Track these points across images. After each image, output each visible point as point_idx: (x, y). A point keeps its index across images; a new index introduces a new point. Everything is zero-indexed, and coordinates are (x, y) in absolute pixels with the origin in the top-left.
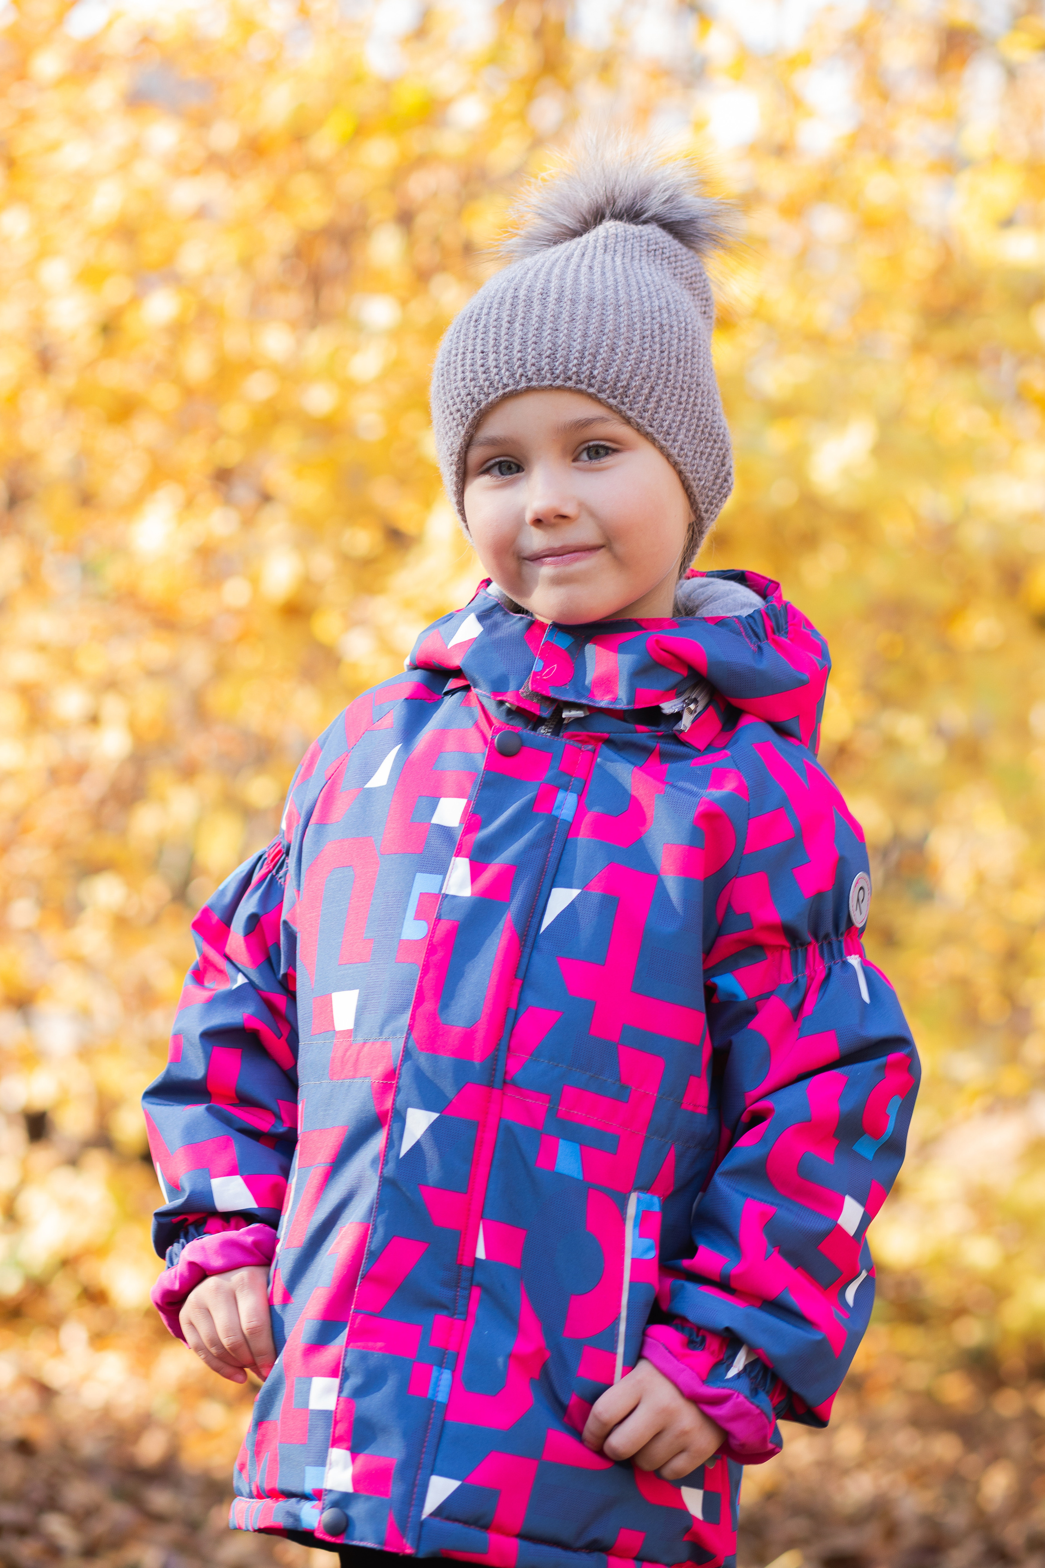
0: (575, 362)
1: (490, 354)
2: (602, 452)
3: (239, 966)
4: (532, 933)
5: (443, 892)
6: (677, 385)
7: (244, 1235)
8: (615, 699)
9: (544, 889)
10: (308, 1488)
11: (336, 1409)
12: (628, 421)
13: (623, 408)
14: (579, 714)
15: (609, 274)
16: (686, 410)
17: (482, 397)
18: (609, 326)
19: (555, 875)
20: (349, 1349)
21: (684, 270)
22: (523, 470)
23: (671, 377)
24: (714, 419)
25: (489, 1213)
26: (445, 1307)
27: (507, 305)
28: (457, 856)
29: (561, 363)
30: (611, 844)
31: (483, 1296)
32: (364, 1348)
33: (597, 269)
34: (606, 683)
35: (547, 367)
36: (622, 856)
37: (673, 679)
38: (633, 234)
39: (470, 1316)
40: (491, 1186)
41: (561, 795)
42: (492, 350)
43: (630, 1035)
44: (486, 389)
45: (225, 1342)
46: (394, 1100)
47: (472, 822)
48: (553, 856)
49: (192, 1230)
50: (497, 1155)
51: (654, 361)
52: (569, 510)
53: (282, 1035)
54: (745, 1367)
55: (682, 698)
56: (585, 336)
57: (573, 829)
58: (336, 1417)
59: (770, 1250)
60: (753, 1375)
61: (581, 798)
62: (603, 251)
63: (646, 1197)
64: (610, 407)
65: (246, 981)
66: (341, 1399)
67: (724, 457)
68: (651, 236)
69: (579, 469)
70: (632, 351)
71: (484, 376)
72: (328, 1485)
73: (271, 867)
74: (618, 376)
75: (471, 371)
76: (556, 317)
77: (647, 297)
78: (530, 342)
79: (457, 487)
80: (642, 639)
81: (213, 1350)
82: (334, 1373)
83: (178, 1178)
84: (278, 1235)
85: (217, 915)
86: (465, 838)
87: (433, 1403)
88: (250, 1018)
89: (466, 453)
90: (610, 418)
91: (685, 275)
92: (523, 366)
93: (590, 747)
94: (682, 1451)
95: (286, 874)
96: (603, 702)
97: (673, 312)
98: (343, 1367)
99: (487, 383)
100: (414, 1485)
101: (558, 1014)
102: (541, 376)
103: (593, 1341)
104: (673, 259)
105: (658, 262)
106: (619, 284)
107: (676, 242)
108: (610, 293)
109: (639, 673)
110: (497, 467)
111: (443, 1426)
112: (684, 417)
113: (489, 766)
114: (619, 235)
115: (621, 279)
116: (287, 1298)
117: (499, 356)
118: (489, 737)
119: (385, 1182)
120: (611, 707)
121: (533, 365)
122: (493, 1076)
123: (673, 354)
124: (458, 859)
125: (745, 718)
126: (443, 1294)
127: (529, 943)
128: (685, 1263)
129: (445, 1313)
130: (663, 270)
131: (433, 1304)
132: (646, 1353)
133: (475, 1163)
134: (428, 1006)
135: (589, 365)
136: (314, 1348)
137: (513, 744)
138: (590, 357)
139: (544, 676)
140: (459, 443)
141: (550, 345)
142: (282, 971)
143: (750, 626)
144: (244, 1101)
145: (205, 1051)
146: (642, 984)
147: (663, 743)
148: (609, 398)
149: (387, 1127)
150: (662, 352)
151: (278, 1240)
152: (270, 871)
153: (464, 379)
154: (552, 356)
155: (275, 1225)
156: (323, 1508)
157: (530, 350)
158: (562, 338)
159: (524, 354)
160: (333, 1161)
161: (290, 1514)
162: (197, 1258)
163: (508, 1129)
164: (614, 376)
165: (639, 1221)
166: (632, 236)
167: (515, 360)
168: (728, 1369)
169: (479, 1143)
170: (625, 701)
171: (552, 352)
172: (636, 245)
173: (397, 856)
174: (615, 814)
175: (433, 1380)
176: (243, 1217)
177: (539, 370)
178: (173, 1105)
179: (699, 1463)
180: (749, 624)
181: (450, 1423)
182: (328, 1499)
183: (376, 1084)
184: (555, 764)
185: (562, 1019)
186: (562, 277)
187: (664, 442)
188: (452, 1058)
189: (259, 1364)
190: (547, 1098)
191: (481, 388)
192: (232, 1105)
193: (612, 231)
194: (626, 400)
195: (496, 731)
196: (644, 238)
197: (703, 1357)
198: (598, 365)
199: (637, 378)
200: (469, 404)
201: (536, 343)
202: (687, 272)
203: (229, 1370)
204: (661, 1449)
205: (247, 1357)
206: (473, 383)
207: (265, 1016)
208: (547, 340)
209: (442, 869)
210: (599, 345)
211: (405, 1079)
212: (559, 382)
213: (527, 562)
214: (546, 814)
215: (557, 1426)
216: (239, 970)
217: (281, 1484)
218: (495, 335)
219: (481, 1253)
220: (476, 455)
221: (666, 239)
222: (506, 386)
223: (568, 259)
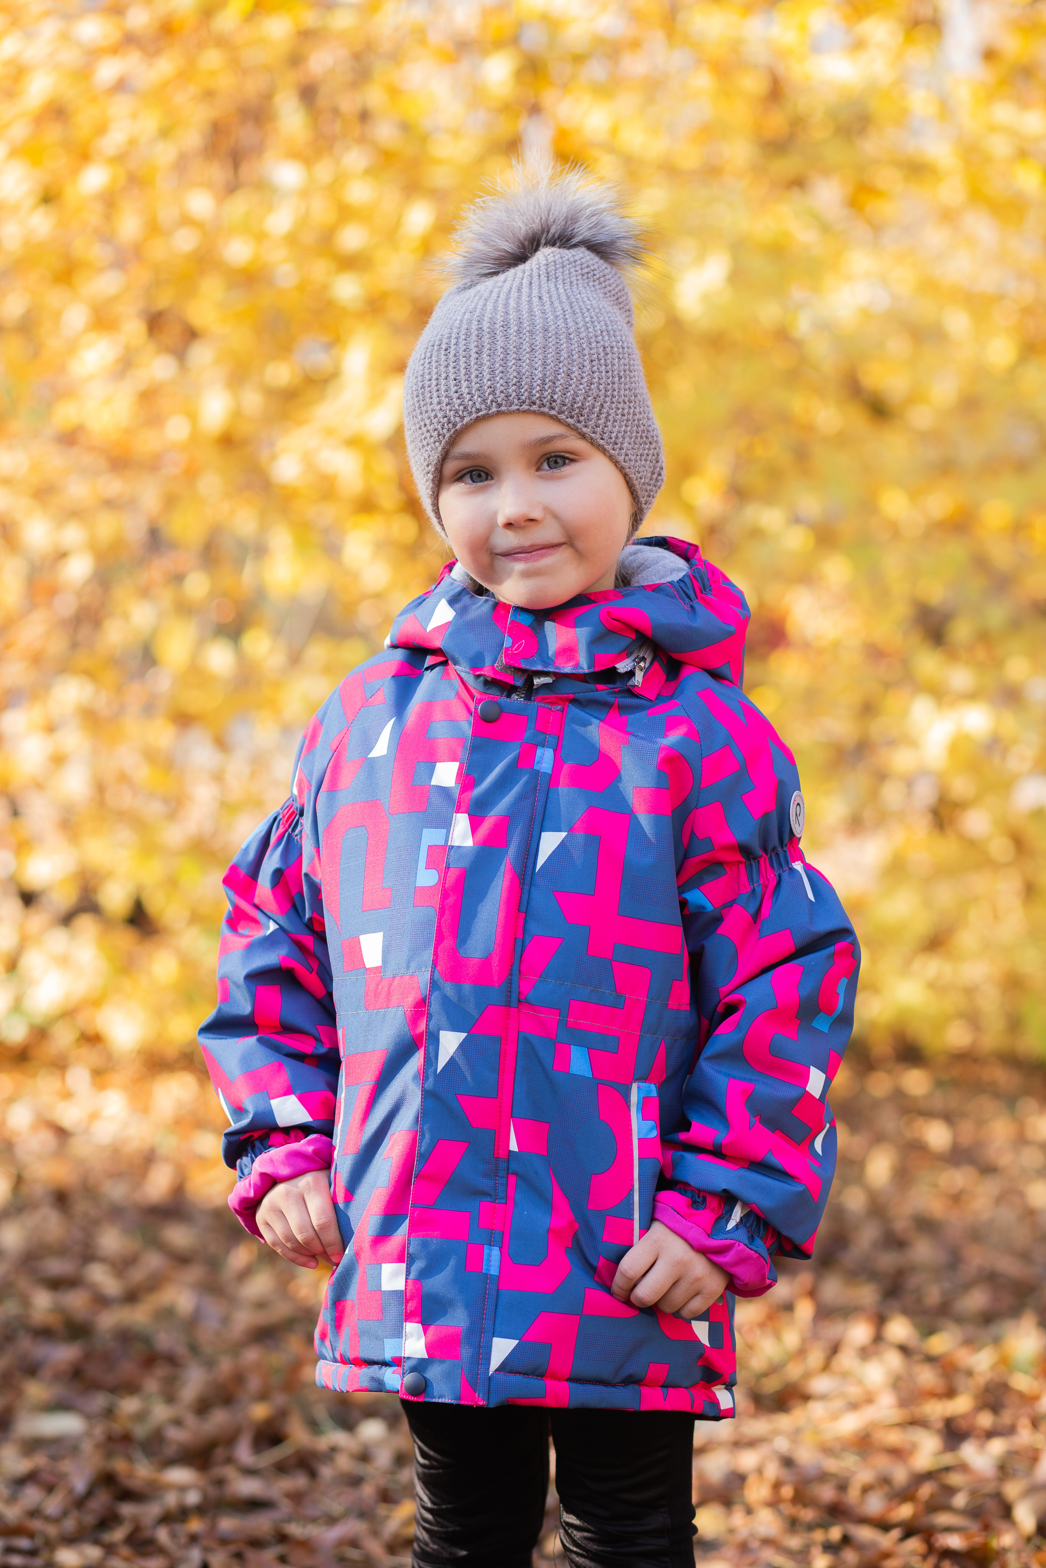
0: (538, 388)
1: (462, 382)
2: (559, 460)
3: (269, 914)
4: (529, 872)
5: (449, 844)
6: (621, 400)
7: (305, 1145)
8: (577, 665)
9: (535, 834)
10: (388, 1356)
11: (406, 1289)
12: (583, 436)
13: (579, 425)
14: (548, 680)
15: (556, 304)
16: (628, 420)
17: (457, 419)
18: (564, 354)
19: (543, 821)
20: (412, 1238)
21: (611, 288)
22: (492, 478)
23: (615, 393)
24: (649, 424)
25: (516, 1112)
26: (488, 1195)
27: (474, 337)
28: (458, 813)
29: (526, 390)
30: (589, 791)
31: (519, 1182)
32: (423, 1236)
33: (546, 298)
34: (568, 652)
35: (514, 394)
36: (598, 800)
37: (624, 642)
38: (568, 260)
39: (510, 1200)
40: (517, 1090)
41: (539, 751)
42: (464, 378)
43: (621, 952)
44: (460, 413)
45: (299, 1237)
46: (427, 1025)
47: (467, 781)
48: (539, 805)
49: (258, 1144)
50: (518, 1063)
51: (602, 381)
52: (536, 514)
53: (313, 970)
54: (741, 1219)
55: (633, 657)
56: (545, 364)
57: (554, 780)
58: (406, 1296)
59: (753, 1121)
60: (748, 1225)
61: (557, 752)
62: (546, 279)
63: (644, 1085)
64: (568, 425)
65: (277, 927)
66: (409, 1281)
67: (658, 455)
68: (583, 260)
69: (541, 477)
70: (584, 375)
71: (459, 401)
72: (407, 1353)
73: (287, 826)
74: (574, 399)
75: (446, 397)
76: (518, 348)
77: (590, 323)
78: (497, 372)
79: (433, 492)
80: (594, 612)
81: (289, 1245)
82: (400, 1259)
83: (242, 1103)
84: (334, 1144)
85: (244, 870)
86: (462, 796)
87: (487, 1276)
88: (285, 959)
89: (442, 465)
90: (568, 435)
91: (613, 292)
92: (493, 393)
93: (559, 707)
94: (697, 1294)
95: (301, 832)
96: (568, 669)
97: (612, 333)
98: (408, 1253)
99: (462, 408)
100: (480, 1347)
101: (560, 940)
102: (509, 401)
103: (613, 1212)
104: (602, 279)
105: (591, 284)
106: (566, 312)
107: (602, 262)
108: (560, 322)
109: (595, 641)
110: (469, 475)
111: (497, 1295)
112: (626, 426)
113: (477, 731)
114: (557, 261)
115: (567, 307)
116: (349, 1196)
117: (470, 383)
118: (472, 705)
119: (426, 1094)
120: (574, 672)
121: (502, 392)
122: (510, 997)
123: (616, 373)
124: (458, 815)
125: (686, 669)
126: (485, 1184)
127: (527, 881)
128: (682, 1136)
129: (488, 1199)
130: (595, 290)
131: (478, 1193)
132: (657, 1216)
133: (501, 1072)
134: (446, 944)
135: (550, 391)
136: (379, 1239)
137: (494, 712)
138: (550, 383)
139: (515, 650)
140: (436, 457)
141: (515, 374)
142: (307, 916)
143: (682, 589)
144: (288, 1029)
145: (250, 991)
146: (626, 908)
147: (620, 698)
148: (567, 418)
149: (423, 1048)
150: (607, 372)
151: (335, 1148)
152: (286, 831)
153: (439, 403)
154: (518, 384)
155: (330, 1134)
156: (404, 1373)
157: (498, 378)
158: (525, 368)
159: (493, 383)
160: (378, 1079)
161: (373, 1379)
162: (268, 1170)
163: (527, 1040)
164: (571, 398)
165: (641, 1106)
166: (568, 262)
167: (486, 388)
168: (727, 1222)
169: (503, 1055)
170: (585, 666)
171: (518, 380)
172: (572, 270)
173: (404, 815)
174: (588, 764)
175: (485, 1257)
176: (301, 1131)
177: (507, 396)
178: (226, 1039)
179: (711, 1302)
180: (681, 587)
181: (503, 1292)
182: (407, 1365)
183: (407, 1012)
184: (531, 724)
185: (563, 944)
186: (518, 310)
187: (613, 452)
188: (472, 986)
189: (329, 1253)
190: (557, 1012)
191: (457, 411)
192: (277, 1033)
193: (551, 259)
194: (582, 419)
195: (479, 702)
196: (577, 263)
197: (706, 1215)
198: (557, 390)
199: (589, 399)
200: (446, 425)
201: (502, 372)
202: (614, 289)
203: (303, 1259)
204: (679, 1295)
205: (318, 1248)
206: (448, 407)
207: (297, 956)
208: (512, 369)
209: (447, 824)
210: (557, 372)
211: (435, 1006)
212: (525, 407)
213: (499, 557)
214: (529, 770)
215: (593, 1285)
216: (270, 918)
217: (364, 1354)
218: (466, 364)
219: (513, 1146)
220: (451, 467)
221: (595, 261)
222: (479, 410)
223: (519, 290)
